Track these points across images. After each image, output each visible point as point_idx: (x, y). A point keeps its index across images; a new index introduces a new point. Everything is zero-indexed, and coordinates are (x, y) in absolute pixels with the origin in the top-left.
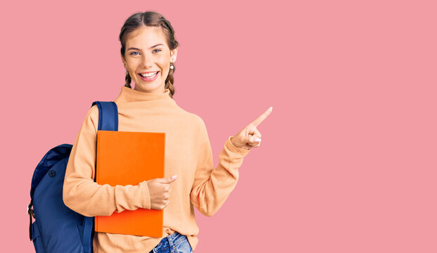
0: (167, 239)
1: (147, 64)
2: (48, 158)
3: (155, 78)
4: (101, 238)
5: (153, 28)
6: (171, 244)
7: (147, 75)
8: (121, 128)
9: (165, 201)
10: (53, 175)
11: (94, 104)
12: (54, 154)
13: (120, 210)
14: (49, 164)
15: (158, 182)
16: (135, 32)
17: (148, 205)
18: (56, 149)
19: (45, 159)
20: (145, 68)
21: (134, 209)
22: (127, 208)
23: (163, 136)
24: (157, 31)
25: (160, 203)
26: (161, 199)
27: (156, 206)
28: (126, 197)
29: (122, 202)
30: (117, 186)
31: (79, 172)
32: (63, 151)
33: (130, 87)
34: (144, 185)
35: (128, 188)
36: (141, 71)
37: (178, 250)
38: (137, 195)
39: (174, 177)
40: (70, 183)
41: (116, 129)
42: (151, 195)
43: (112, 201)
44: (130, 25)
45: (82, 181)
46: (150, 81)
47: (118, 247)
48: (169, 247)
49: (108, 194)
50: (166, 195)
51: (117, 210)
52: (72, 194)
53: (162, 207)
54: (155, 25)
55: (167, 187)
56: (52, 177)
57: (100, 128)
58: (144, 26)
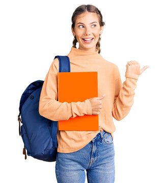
0: (100, 134)
1: (88, 33)
2: (29, 88)
3: (91, 42)
4: (62, 134)
5: (92, 13)
6: (102, 136)
7: (87, 39)
8: (72, 71)
9: (100, 110)
10: (32, 98)
11: (56, 57)
12: (32, 86)
13: (75, 116)
14: (30, 92)
15: (95, 99)
16: (82, 15)
17: (90, 113)
18: (34, 84)
19: (28, 89)
20: (87, 35)
21: (82, 115)
22: (79, 115)
23: (96, 73)
24: (94, 15)
25: (97, 111)
26: (97, 109)
27: (95, 113)
28: (78, 108)
29: (76, 111)
30: (72, 103)
31: (49, 96)
32: (38, 84)
33: (76, 47)
34: (87, 101)
35: (78, 103)
36: (84, 37)
37: (106, 140)
38: (83, 107)
39: (104, 96)
40: (44, 102)
41: (69, 71)
42: (92, 107)
43: (70, 111)
44: (79, 11)
45: (50, 101)
46: (89, 43)
47: (72, 139)
48: (101, 139)
49: (68, 107)
50: (101, 106)
51: (72, 116)
52: (45, 108)
53: (98, 113)
54: (93, 12)
55: (101, 102)
56: (32, 99)
57: (60, 71)
58: (87, 12)
